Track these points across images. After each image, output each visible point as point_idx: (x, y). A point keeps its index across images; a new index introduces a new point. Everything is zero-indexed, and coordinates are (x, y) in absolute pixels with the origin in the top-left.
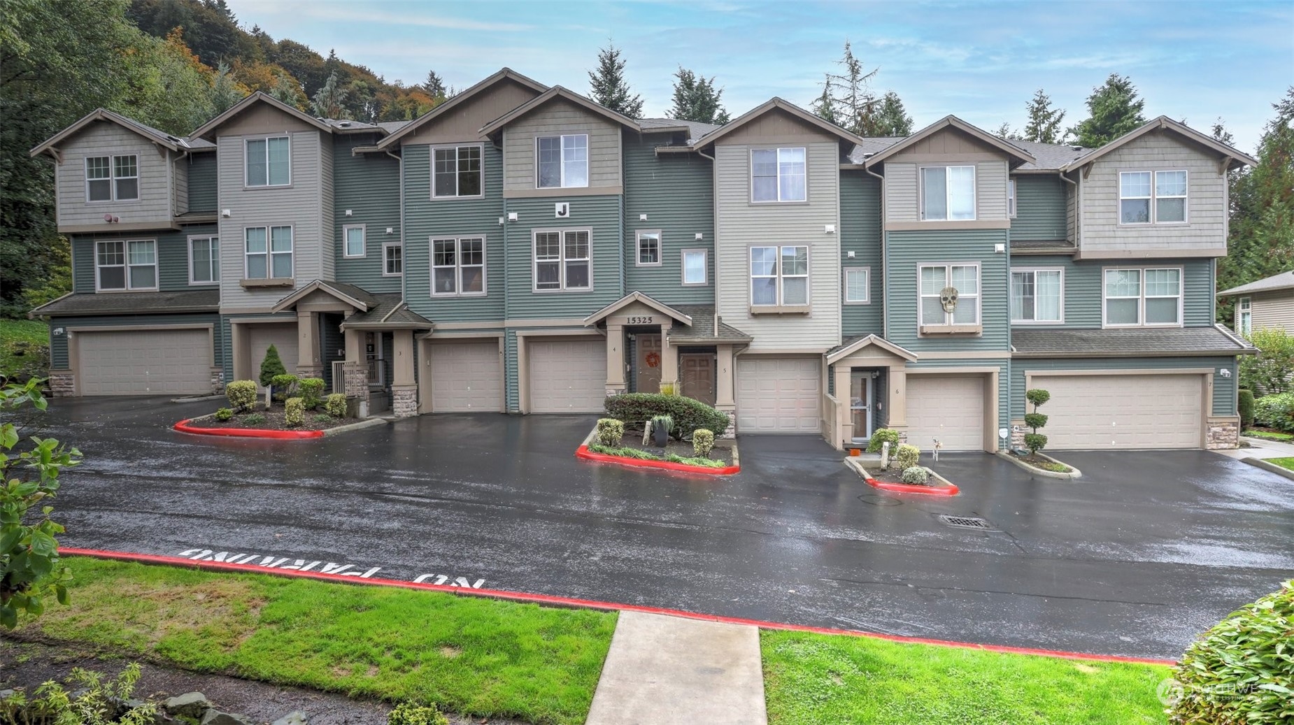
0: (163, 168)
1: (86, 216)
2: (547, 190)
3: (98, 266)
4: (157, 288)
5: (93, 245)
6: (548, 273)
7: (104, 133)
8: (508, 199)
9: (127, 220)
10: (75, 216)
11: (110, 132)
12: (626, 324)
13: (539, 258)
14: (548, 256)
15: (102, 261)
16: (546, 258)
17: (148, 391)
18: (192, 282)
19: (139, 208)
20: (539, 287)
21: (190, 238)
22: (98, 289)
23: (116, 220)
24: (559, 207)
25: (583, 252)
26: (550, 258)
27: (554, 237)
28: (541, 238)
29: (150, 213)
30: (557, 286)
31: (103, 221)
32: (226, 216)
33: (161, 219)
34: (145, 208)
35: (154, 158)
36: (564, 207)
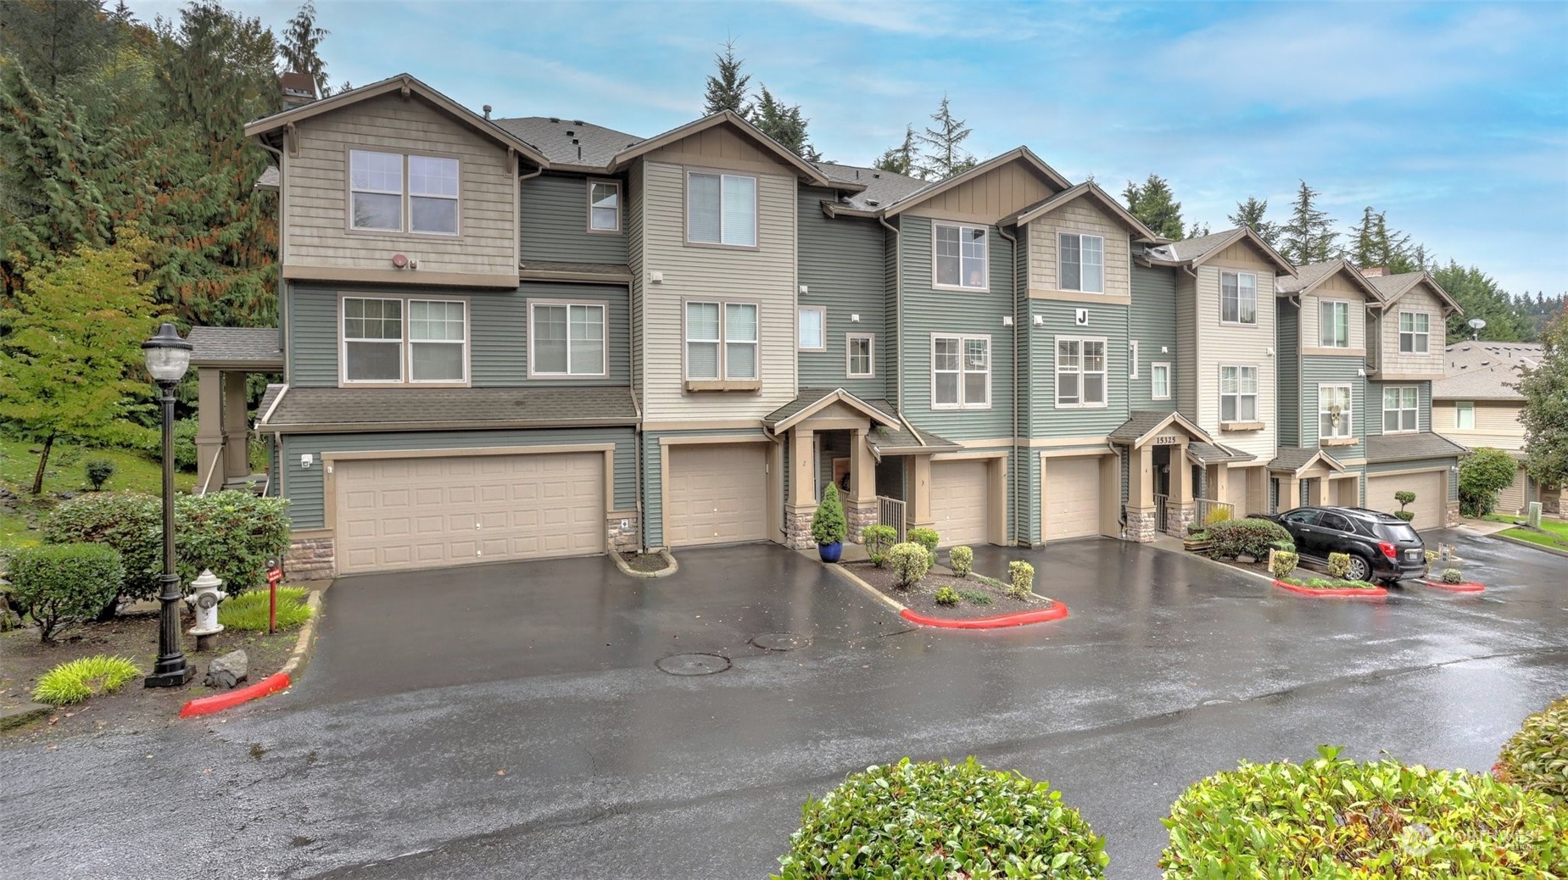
0: (507, 190)
1: (348, 253)
2: (1069, 294)
3: (344, 341)
4: (466, 380)
5: (336, 302)
6: (1068, 383)
7: (390, 113)
8: (1033, 299)
9: (434, 267)
10: (322, 251)
11: (404, 115)
12: (1156, 444)
13: (1060, 369)
14: (1069, 366)
15: (352, 329)
16: (1067, 369)
17: (480, 556)
18: (533, 374)
19: (457, 249)
20: (1062, 401)
21: (532, 303)
22: (344, 380)
23: (413, 267)
24: (1079, 313)
25: (1099, 366)
26: (1071, 369)
27: (1074, 345)
28: (1063, 346)
29: (479, 260)
30: (1075, 401)
31: (385, 265)
32: (656, 282)
33: (500, 271)
34: (470, 250)
35: (491, 170)
36: (1084, 313)
